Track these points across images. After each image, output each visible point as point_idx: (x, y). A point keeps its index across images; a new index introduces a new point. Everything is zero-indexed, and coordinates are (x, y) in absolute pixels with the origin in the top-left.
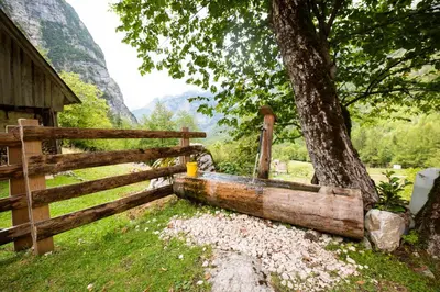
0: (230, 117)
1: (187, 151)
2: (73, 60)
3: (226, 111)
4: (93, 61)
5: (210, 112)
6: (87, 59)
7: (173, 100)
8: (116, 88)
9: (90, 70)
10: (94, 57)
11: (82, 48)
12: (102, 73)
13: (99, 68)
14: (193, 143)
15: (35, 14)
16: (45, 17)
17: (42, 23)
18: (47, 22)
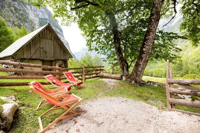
0: (111, 62)
1: (101, 70)
3: (110, 61)
5: (106, 61)
8: (67, 44)
10: (59, 31)
11: (54, 28)
14: (102, 68)
15: (37, 16)
16: (40, 17)
17: (39, 19)
18: (42, 19)
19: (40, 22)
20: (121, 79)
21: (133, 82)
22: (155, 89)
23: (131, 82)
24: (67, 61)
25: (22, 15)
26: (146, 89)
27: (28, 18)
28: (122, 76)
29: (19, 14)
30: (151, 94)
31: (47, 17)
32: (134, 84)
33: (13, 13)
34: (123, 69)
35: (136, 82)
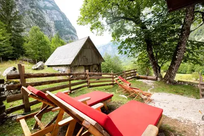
1: (135, 72)
2: (65, 34)
4: (72, 34)
9: (72, 37)
11: (68, 29)
13: (75, 36)
15: (52, 19)
16: (55, 19)
17: (55, 22)
18: (56, 21)
19: (55, 24)
20: (156, 80)
21: (168, 82)
22: (186, 87)
23: (166, 82)
24: (100, 65)
25: (40, 20)
26: (179, 87)
27: (45, 22)
28: (157, 78)
29: (37, 19)
30: (184, 91)
31: (61, 19)
32: (168, 84)
33: (33, 19)
34: (157, 72)
35: (170, 82)
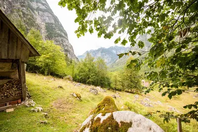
2: (56, 37)
4: (63, 37)
6: (61, 36)
7: (94, 52)
8: (71, 47)
9: (62, 40)
10: (64, 35)
11: (59, 32)
12: (67, 41)
13: (65, 39)
15: (44, 20)
18: (48, 23)
19: (46, 26)
25: (30, 19)
27: (34, 22)
29: (27, 19)
31: (53, 21)
33: (21, 18)
